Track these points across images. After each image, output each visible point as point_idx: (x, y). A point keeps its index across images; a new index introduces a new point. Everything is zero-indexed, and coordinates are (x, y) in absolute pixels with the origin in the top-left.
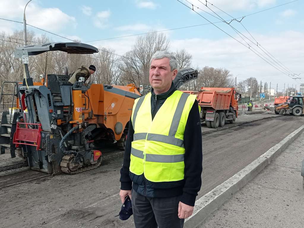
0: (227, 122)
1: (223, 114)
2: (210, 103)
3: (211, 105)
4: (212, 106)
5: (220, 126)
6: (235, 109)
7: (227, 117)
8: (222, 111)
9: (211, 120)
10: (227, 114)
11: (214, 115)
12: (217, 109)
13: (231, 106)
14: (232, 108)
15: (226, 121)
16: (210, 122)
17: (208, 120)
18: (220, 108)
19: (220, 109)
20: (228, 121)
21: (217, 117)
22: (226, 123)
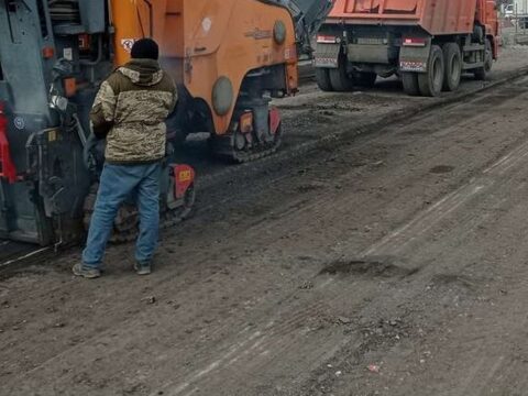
0: (466, 74)
1: (454, 47)
2: (414, 12)
3: (417, 20)
4: (420, 23)
5: (446, 87)
6: (489, 30)
7: (466, 59)
8: (450, 38)
9: (418, 69)
10: (467, 48)
11: (426, 53)
12: (436, 31)
13: (477, 22)
14: (480, 29)
15: (463, 71)
16: (415, 74)
17: (409, 69)
18: (443, 29)
19: (446, 33)
20: (469, 71)
21: (437, 59)
22: (463, 80)
